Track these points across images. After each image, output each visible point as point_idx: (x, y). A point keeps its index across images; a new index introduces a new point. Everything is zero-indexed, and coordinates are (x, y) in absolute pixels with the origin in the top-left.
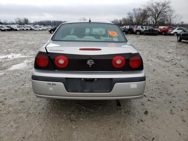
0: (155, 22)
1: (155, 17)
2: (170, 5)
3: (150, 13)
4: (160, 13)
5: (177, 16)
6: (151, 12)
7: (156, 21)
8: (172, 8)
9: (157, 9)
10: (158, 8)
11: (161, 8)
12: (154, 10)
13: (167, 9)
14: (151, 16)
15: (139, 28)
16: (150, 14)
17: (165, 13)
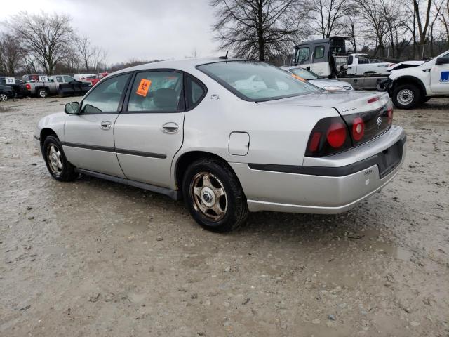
0: (48, 65)
1: (45, 54)
2: (70, 26)
3: (28, 44)
4: (53, 43)
5: (96, 52)
6: (29, 40)
7: (49, 62)
8: (78, 34)
9: (44, 35)
10: (45, 32)
11: (52, 31)
12: (35, 35)
13: (66, 34)
14: (32, 50)
15: (44, 80)
16: (29, 47)
17: (65, 45)
